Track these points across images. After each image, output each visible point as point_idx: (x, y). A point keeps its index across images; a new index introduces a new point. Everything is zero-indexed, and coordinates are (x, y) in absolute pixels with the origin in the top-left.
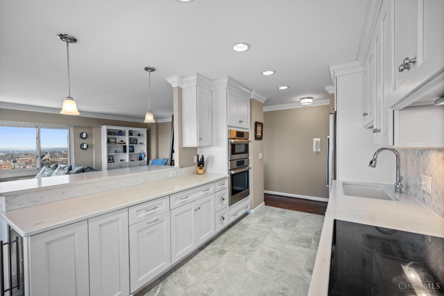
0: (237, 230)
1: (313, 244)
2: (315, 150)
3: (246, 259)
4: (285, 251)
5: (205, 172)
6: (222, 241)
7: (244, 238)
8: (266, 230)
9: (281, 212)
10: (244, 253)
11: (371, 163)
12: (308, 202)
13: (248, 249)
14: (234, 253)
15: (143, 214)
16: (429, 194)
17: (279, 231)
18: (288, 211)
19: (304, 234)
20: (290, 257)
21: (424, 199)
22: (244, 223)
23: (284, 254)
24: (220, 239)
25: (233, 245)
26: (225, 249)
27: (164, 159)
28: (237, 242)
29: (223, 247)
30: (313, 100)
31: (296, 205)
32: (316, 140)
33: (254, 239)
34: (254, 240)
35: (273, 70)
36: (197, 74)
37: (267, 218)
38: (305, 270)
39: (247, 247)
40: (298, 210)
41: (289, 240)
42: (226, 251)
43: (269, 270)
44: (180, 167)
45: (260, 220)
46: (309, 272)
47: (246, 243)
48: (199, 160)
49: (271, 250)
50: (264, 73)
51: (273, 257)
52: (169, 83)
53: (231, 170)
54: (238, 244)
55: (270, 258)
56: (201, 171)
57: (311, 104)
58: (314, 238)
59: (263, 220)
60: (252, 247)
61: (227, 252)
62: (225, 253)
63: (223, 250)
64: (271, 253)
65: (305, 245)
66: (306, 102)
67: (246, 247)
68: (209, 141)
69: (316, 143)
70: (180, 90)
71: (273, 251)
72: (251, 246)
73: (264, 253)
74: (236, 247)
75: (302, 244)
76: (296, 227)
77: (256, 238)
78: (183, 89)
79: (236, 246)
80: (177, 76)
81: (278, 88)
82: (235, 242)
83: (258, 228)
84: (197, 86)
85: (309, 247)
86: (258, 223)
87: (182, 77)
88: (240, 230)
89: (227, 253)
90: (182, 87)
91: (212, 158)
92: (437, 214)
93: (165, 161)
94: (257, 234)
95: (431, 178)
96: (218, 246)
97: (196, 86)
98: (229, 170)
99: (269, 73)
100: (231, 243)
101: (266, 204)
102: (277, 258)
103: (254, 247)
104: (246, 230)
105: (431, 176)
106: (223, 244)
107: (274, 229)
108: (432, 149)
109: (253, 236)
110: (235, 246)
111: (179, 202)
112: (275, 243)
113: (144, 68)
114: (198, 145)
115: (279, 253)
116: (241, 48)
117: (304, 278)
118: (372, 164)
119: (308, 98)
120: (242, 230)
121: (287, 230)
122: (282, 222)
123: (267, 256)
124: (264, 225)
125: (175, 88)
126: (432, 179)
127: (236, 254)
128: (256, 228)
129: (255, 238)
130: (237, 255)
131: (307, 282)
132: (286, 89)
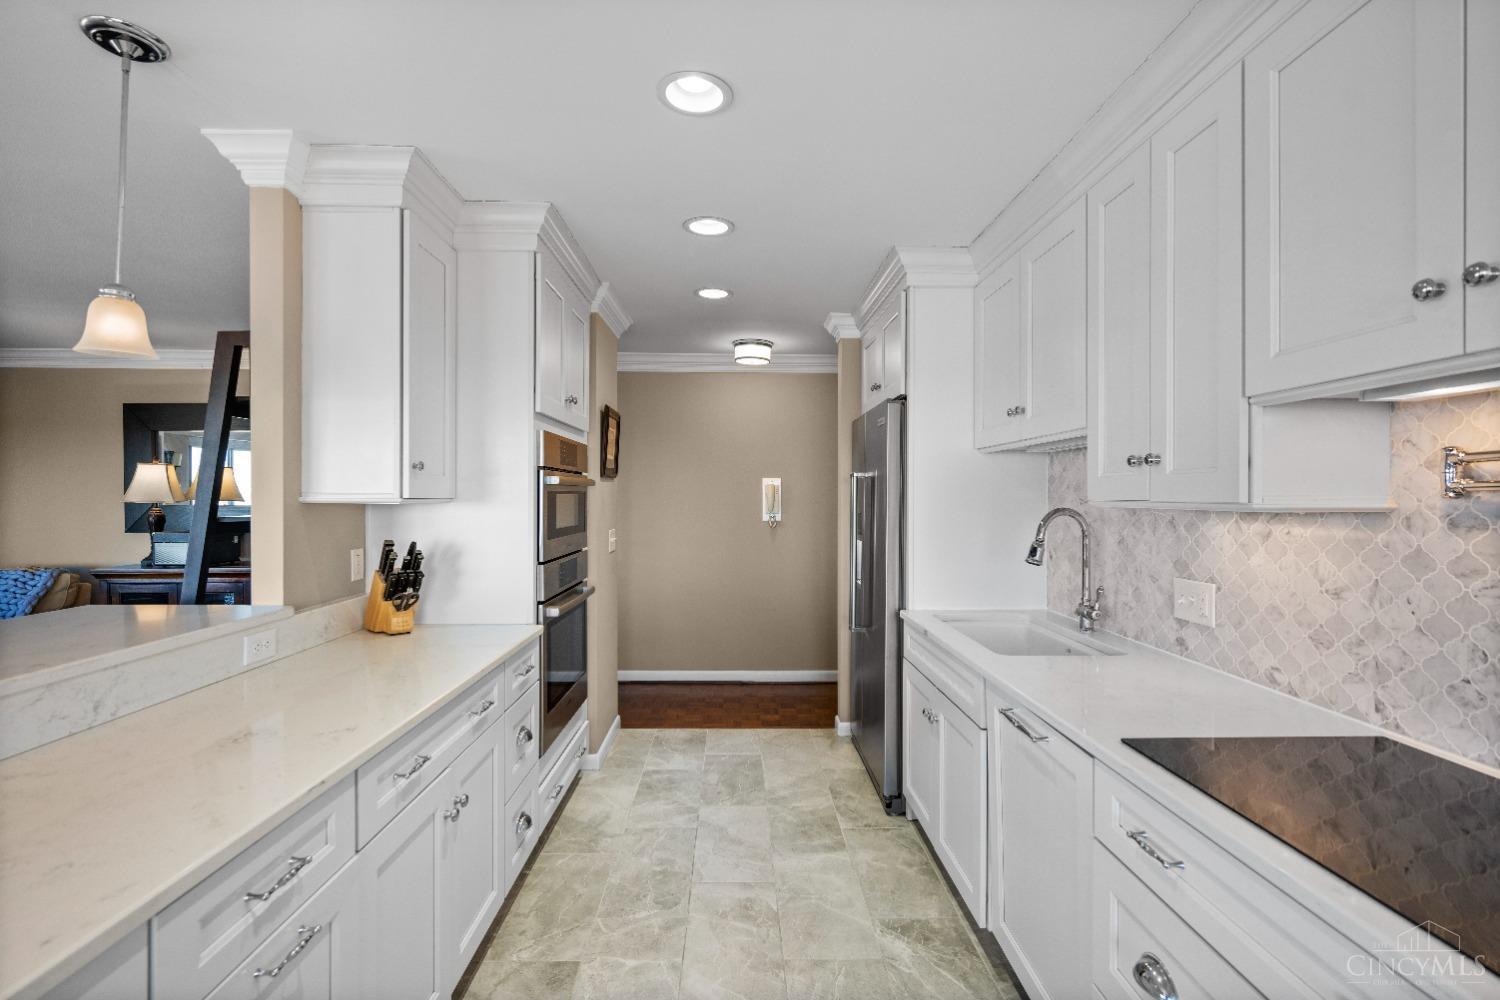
0: (571, 855)
1: (845, 829)
2: (766, 517)
3: (674, 967)
4: (784, 883)
5: (418, 621)
6: (531, 923)
7: (614, 880)
8: (680, 821)
9: (690, 741)
10: (654, 946)
11: (1033, 552)
12: (748, 690)
13: (656, 922)
14: (611, 959)
15: (236, 926)
16: (1203, 629)
17: (723, 814)
18: (711, 734)
19: (806, 805)
20: (813, 901)
21: (1181, 642)
22: (584, 818)
23: (788, 896)
24: (517, 915)
25: (589, 924)
26: (567, 956)
27: (34, 571)
28: (601, 908)
29: (550, 948)
30: (772, 353)
31: (721, 706)
32: (771, 483)
33: (655, 874)
34: (658, 878)
35: (731, 220)
36: (418, 153)
37: (655, 777)
38: (878, 932)
39: (649, 917)
40: (738, 725)
41: (773, 838)
42: (577, 964)
43: (777, 976)
44: (291, 610)
45: (636, 788)
46: (891, 934)
47: (638, 898)
48: (398, 565)
49: (743, 895)
50: (695, 227)
51: (759, 920)
52: (225, 160)
53: (548, 602)
54: (609, 914)
55: (755, 929)
56: (398, 621)
57: (767, 362)
58: (838, 808)
59: (648, 789)
60: (670, 908)
61: (583, 967)
62: (575, 973)
63: (559, 964)
64: (746, 908)
65: (828, 841)
66: (753, 355)
67: (644, 914)
68: (444, 474)
69: (770, 495)
70: (294, 209)
71: (748, 900)
72: (664, 904)
73: (724, 915)
74: (603, 929)
75: (816, 842)
76: (767, 785)
77: (664, 867)
78: (307, 206)
79: (606, 926)
80: (290, 132)
81: (696, 293)
82: (589, 910)
83: (647, 825)
84: (407, 213)
85: (840, 846)
86: (634, 803)
87: (319, 147)
88: (581, 851)
89: (585, 971)
90: (307, 196)
91: (452, 555)
92: (1242, 677)
93: (42, 581)
94: (657, 849)
95: (1214, 586)
96: (525, 956)
97: (397, 212)
98: (539, 603)
99: (709, 227)
100: (576, 921)
101: (624, 724)
102: (776, 918)
103: (676, 904)
104: (605, 842)
105: (1212, 580)
106: (544, 933)
107: (705, 812)
108: (1218, 513)
109: (645, 860)
110: (598, 930)
111: (390, 793)
112: (737, 866)
113: (84, 22)
114: (406, 495)
115: (769, 899)
116: (695, 95)
117: (891, 961)
118: (1035, 556)
119: (759, 342)
120: (591, 850)
121: (748, 803)
122: (713, 778)
123: (739, 925)
124: (660, 806)
125: (265, 191)
126: (1219, 589)
127: (622, 960)
128: (640, 826)
129: (658, 869)
130: (631, 963)
131: (908, 971)
132: (722, 299)
